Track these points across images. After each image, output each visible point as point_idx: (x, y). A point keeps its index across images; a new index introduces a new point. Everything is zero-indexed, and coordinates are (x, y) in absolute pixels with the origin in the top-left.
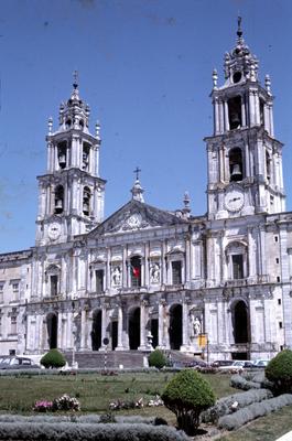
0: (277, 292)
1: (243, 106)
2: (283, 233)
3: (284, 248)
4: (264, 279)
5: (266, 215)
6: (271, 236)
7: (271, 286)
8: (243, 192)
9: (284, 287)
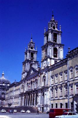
2: (51, 72)
3: (51, 76)
5: (48, 67)
8: (46, 61)
9: (50, 88)
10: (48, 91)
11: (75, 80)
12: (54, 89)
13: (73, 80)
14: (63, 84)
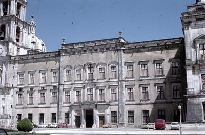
0: (12, 92)
1: (9, 5)
2: (17, 65)
3: (16, 72)
4: (7, 85)
5: (11, 56)
6: (12, 66)
7: (9, 89)
8: (3, 45)
9: (15, 89)
10: (9, 94)
11: (74, 84)
12: (25, 92)
13: (72, 84)
14: (46, 86)
